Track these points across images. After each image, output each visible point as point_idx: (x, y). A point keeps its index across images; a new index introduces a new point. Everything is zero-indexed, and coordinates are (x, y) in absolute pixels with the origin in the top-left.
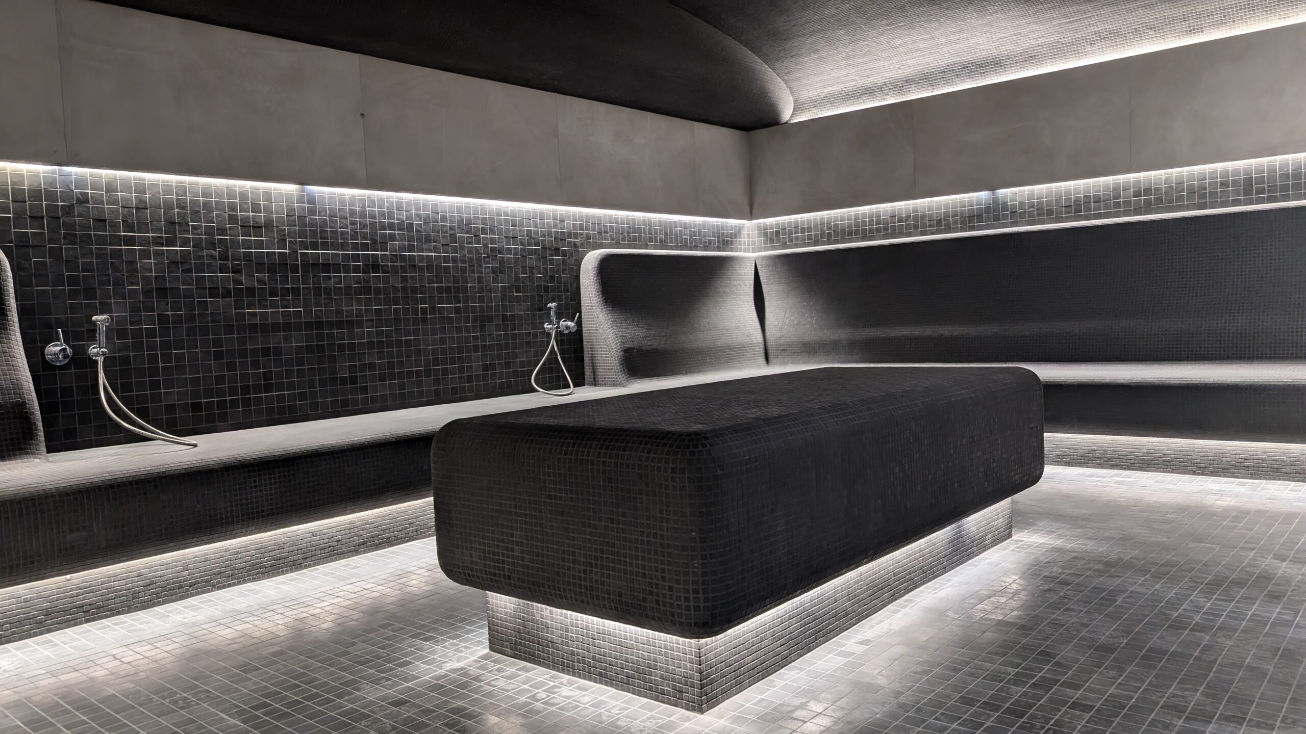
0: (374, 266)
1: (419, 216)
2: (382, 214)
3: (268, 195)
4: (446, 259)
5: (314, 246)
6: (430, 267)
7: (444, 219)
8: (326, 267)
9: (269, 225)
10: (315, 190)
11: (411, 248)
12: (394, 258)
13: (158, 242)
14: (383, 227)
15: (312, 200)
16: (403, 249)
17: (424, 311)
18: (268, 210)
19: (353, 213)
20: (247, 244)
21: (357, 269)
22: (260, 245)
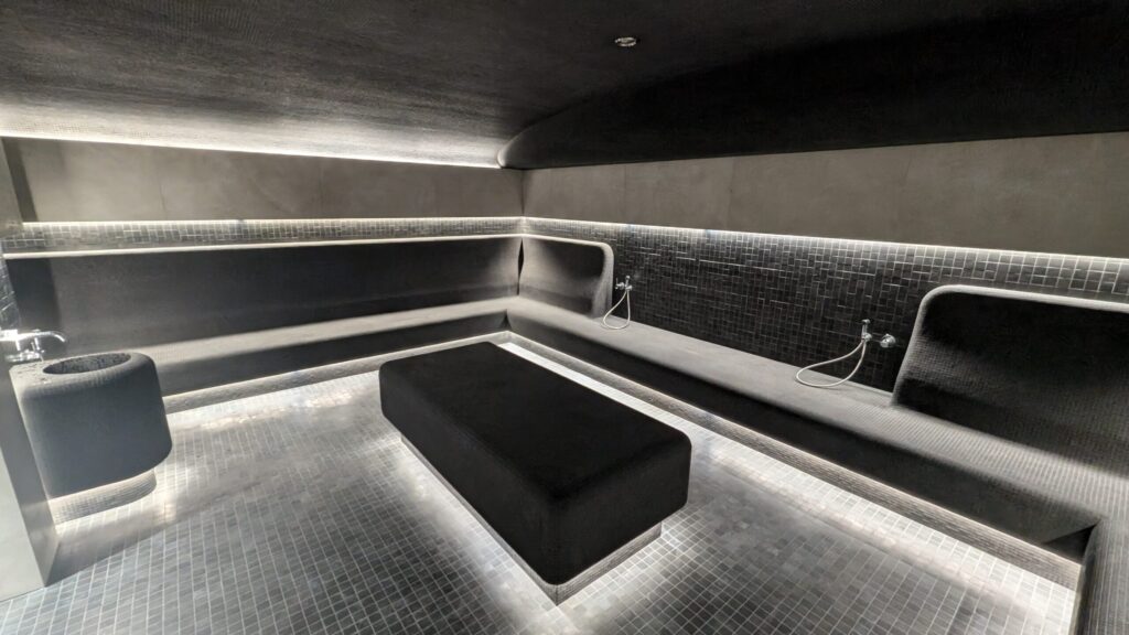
0: (735, 271)
1: (768, 246)
2: (745, 244)
3: (690, 234)
4: (783, 274)
5: (707, 258)
6: (770, 278)
7: (787, 248)
8: (711, 269)
9: (689, 246)
10: (712, 232)
11: (760, 265)
12: (747, 269)
13: (651, 252)
14: (744, 251)
15: (709, 236)
16: (754, 264)
17: (761, 302)
18: (689, 240)
19: (729, 243)
20: (679, 255)
21: (726, 272)
22: (684, 256)
